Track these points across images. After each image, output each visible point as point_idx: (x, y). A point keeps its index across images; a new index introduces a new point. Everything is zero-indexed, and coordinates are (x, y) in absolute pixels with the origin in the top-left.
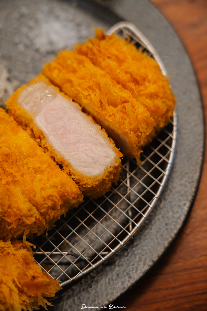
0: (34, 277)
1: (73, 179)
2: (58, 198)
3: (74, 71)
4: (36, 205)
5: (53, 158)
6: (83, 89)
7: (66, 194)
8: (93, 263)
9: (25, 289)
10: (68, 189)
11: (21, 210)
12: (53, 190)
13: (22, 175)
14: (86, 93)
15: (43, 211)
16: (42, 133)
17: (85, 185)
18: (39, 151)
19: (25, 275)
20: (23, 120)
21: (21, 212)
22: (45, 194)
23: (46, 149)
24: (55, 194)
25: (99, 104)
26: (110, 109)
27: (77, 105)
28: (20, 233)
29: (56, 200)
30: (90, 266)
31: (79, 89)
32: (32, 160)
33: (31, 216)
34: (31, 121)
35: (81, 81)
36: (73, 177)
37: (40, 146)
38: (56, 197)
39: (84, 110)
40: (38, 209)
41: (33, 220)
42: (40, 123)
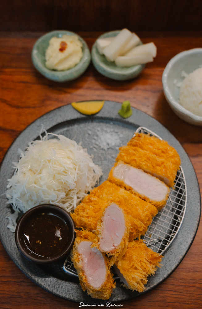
0: (152, 255)
1: (152, 204)
2: (150, 215)
3: (134, 155)
4: (142, 221)
5: (140, 198)
6: (143, 162)
7: (152, 212)
8: (170, 240)
9: (152, 261)
10: (153, 209)
11: (136, 225)
12: (147, 212)
13: (130, 209)
14: (144, 163)
15: (145, 223)
16: (131, 187)
17: (158, 206)
18: (133, 195)
19: (148, 255)
20: (118, 183)
21: (137, 226)
22: (144, 215)
23: (135, 194)
24: (149, 214)
25: (152, 167)
26: (158, 167)
27: (141, 170)
28: (137, 236)
29: (150, 216)
30: (169, 242)
31: (141, 162)
32: (132, 201)
33: (142, 227)
34: (123, 183)
35: (140, 158)
36: (153, 203)
37: (132, 193)
38: (149, 215)
39: (145, 172)
40: (143, 223)
41: (143, 228)
42: (127, 183)
